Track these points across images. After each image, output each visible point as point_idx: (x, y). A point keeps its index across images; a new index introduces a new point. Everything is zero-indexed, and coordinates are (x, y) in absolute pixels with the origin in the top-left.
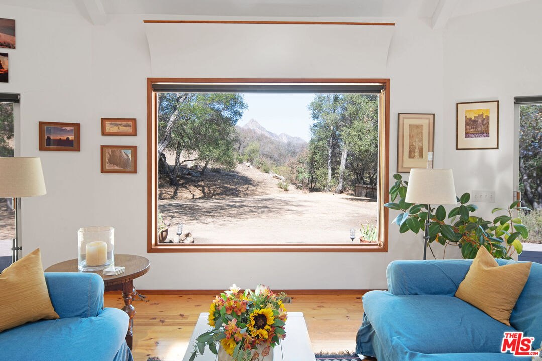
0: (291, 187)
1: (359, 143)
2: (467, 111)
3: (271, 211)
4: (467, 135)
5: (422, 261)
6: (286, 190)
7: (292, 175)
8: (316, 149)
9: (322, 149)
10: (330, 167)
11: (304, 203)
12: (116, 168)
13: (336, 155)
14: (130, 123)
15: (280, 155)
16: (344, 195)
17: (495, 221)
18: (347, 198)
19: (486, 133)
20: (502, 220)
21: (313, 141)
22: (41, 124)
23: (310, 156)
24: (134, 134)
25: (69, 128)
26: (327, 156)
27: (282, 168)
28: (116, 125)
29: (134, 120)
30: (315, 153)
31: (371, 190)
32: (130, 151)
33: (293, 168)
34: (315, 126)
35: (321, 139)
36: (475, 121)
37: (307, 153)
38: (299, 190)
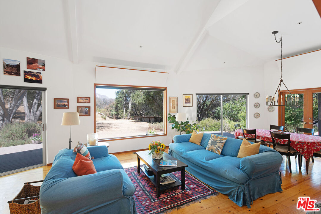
0: (107, 118)
1: (138, 100)
2: (185, 97)
3: (105, 128)
4: (185, 103)
5: (180, 135)
6: (105, 119)
7: (107, 113)
8: (118, 101)
9: (121, 102)
10: (124, 109)
11: (117, 124)
12: (83, 114)
13: (127, 104)
14: (88, 99)
15: (101, 104)
16: (130, 120)
17: (193, 125)
18: (133, 121)
19: (190, 102)
20: (194, 124)
21: (116, 98)
22: (55, 99)
23: (115, 104)
24: (89, 102)
25: (65, 100)
26: (123, 104)
27: (102, 110)
28: (83, 99)
29: (89, 98)
30: (118, 103)
31: (141, 118)
32: (88, 108)
33: (108, 110)
34: (118, 92)
35: (120, 97)
36: (187, 99)
37: (114, 103)
38: (111, 119)
